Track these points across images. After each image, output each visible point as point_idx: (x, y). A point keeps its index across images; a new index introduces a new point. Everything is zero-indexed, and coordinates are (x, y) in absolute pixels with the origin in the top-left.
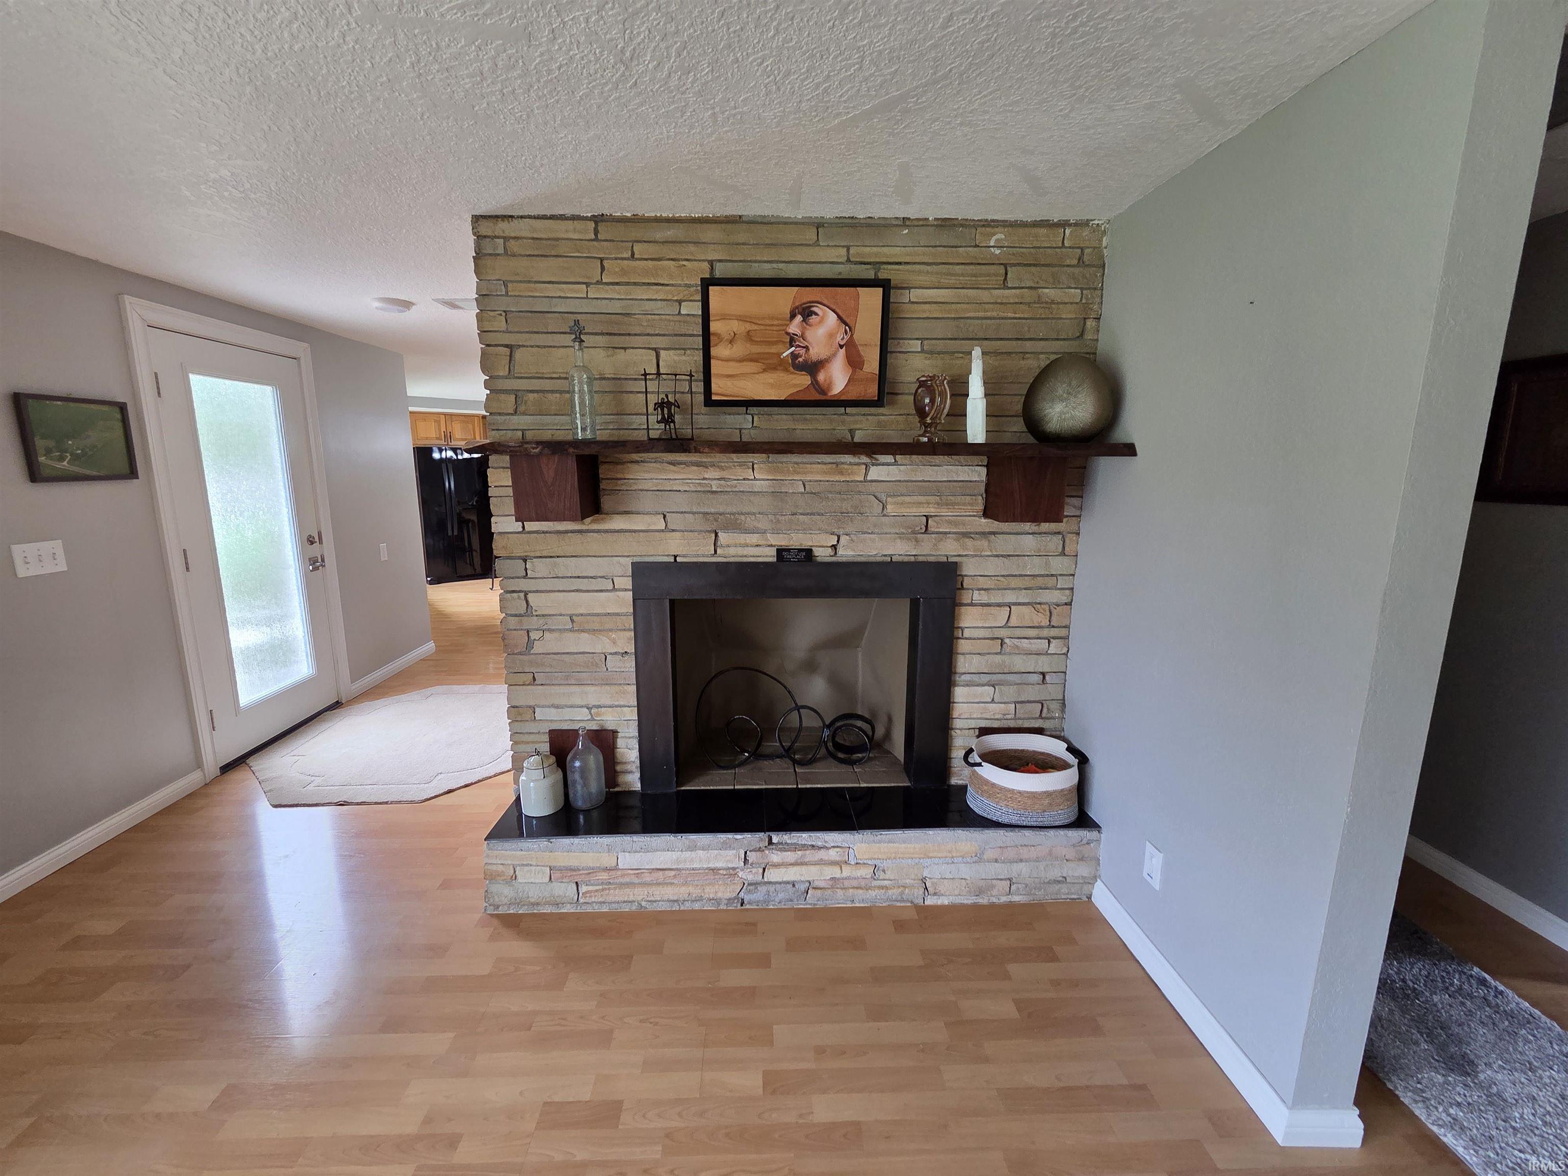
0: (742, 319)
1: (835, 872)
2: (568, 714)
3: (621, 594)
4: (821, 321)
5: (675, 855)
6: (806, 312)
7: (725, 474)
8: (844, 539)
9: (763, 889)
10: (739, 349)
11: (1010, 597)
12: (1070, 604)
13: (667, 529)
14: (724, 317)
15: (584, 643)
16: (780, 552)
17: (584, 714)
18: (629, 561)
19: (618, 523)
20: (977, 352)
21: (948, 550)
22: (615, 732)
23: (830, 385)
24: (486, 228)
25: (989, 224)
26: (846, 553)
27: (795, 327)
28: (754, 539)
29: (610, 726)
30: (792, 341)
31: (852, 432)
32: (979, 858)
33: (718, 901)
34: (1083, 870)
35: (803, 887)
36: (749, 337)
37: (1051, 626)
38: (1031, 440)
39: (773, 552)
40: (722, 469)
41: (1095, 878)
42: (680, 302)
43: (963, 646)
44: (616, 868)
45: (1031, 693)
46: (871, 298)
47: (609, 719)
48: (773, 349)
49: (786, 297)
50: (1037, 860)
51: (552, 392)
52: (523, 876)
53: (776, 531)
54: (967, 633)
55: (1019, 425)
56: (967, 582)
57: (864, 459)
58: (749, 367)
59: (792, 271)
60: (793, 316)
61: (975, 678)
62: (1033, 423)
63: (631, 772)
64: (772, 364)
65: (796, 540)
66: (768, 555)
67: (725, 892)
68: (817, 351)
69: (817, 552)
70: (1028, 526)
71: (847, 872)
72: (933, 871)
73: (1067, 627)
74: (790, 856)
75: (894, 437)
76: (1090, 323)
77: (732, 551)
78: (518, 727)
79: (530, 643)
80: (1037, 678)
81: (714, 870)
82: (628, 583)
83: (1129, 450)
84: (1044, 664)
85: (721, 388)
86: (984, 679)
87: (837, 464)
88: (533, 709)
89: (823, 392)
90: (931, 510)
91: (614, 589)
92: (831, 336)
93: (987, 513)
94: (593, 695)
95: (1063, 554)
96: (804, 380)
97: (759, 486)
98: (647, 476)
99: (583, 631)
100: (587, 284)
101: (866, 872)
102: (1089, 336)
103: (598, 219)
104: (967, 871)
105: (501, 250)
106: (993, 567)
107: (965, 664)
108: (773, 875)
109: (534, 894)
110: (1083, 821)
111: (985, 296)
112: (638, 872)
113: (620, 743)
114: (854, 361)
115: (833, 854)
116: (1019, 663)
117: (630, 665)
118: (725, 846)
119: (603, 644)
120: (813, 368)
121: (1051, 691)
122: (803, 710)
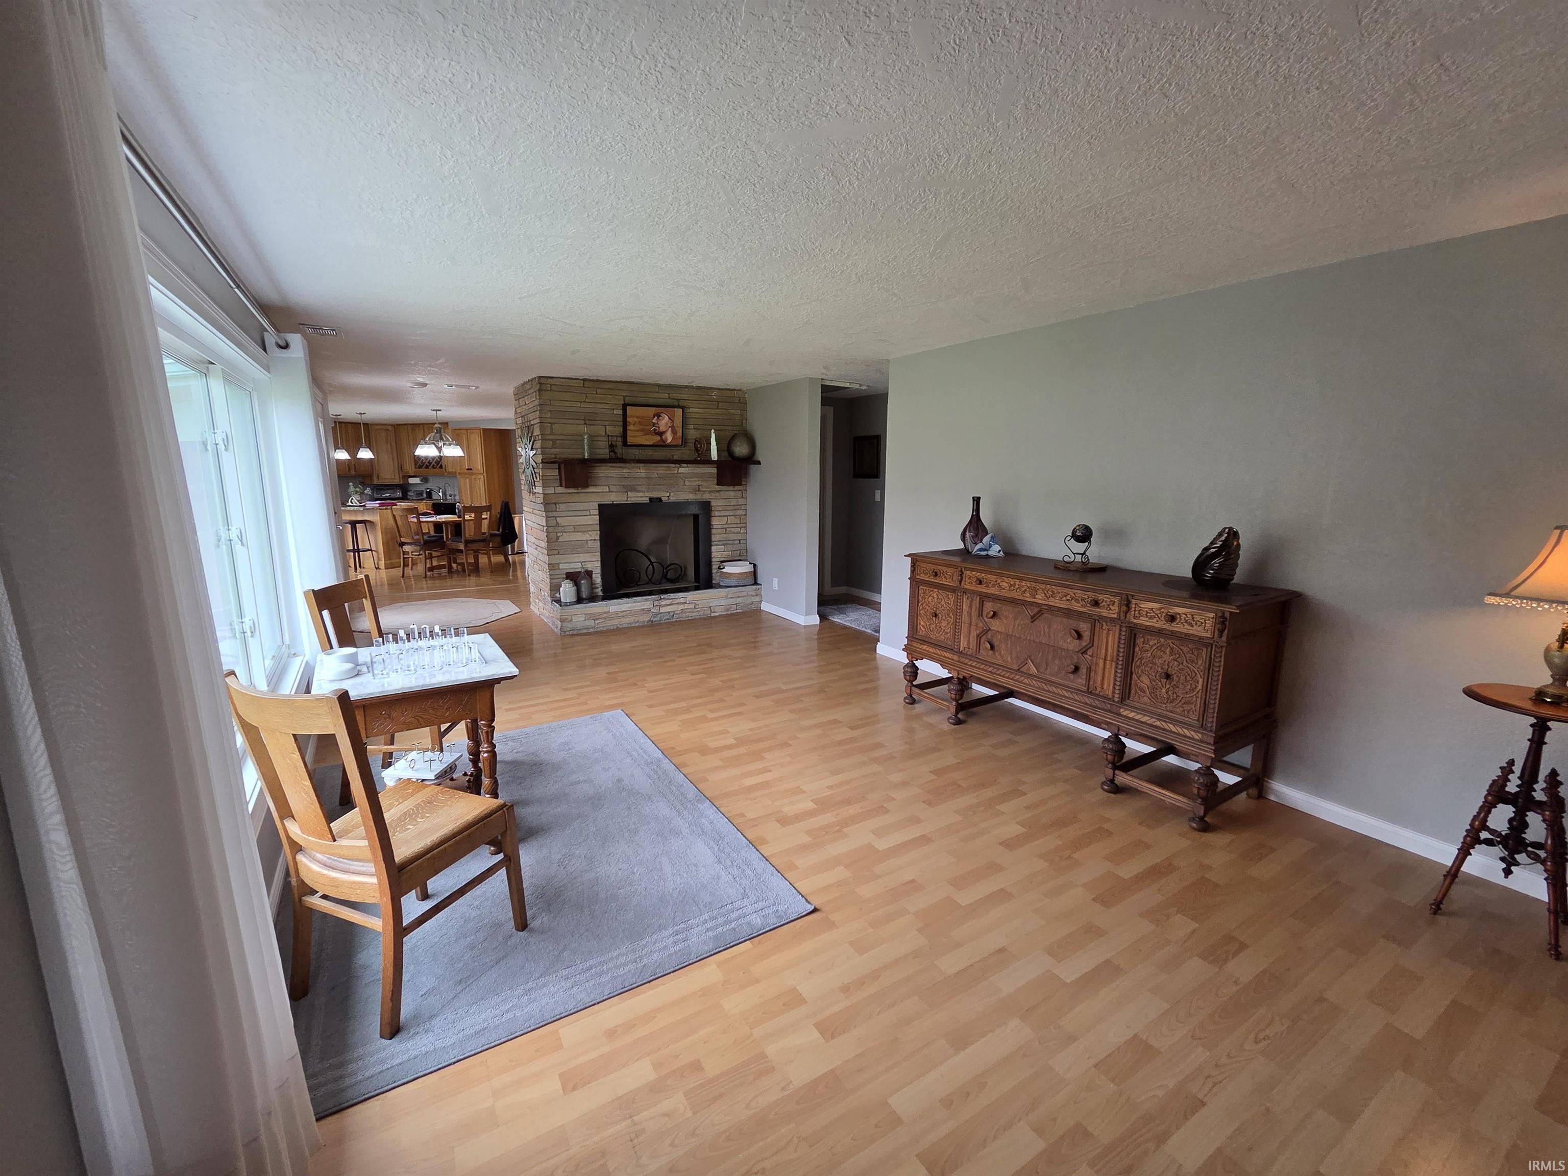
0: (637, 417)
1: (681, 607)
2: (572, 566)
3: (593, 516)
4: (664, 419)
5: (629, 605)
6: (659, 416)
7: (629, 471)
8: (672, 494)
9: (659, 616)
10: (636, 428)
11: (727, 513)
12: (746, 515)
13: (610, 491)
14: (632, 416)
15: (579, 536)
16: (651, 499)
17: (579, 565)
18: (597, 504)
19: (591, 489)
20: (713, 431)
21: (706, 497)
22: (592, 571)
23: (666, 439)
24: (542, 381)
25: (711, 388)
26: (672, 499)
27: (654, 421)
28: (641, 494)
29: (590, 569)
30: (654, 424)
31: (673, 456)
32: (726, 597)
33: (644, 622)
34: (757, 599)
35: (672, 614)
36: (640, 423)
37: (740, 523)
38: (730, 459)
39: (648, 499)
40: (629, 469)
41: (761, 601)
42: (613, 409)
43: (713, 531)
44: (609, 612)
45: (737, 547)
46: (678, 412)
47: (589, 567)
48: (648, 427)
49: (652, 411)
50: (744, 596)
51: (566, 440)
52: (575, 619)
53: (648, 491)
54: (714, 527)
55: (726, 454)
56: (713, 509)
57: (677, 465)
58: (641, 433)
59: (651, 401)
60: (654, 417)
61: (718, 543)
62: (731, 453)
63: (598, 588)
64: (648, 433)
65: (655, 495)
66: (646, 500)
67: (646, 618)
68: (662, 429)
69: (663, 499)
70: (731, 488)
71: (686, 606)
72: (713, 603)
73: (746, 523)
74: (668, 602)
75: (686, 458)
76: (744, 421)
77: (633, 499)
78: (552, 572)
79: (558, 538)
80: (738, 542)
81: (643, 610)
82: (597, 512)
83: (759, 463)
84: (740, 537)
85: (630, 440)
86: (721, 543)
87: (668, 467)
88: (558, 564)
89: (664, 442)
90: (700, 483)
91: (590, 515)
92: (667, 424)
93: (719, 483)
94: (583, 557)
95: (742, 497)
96: (658, 438)
97: (643, 475)
98: (600, 471)
99: (578, 532)
100: (581, 402)
101: (692, 606)
102: (744, 425)
103: (584, 380)
104: (723, 602)
105: (549, 389)
106: (721, 503)
107: (714, 538)
108: (663, 610)
109: (579, 626)
110: (756, 583)
111: (713, 411)
112: (617, 613)
113: (594, 576)
114: (674, 432)
115: (682, 600)
116: (732, 537)
117: (598, 544)
118: (647, 600)
119: (586, 537)
120: (661, 434)
121: (742, 546)
122: (654, 564)
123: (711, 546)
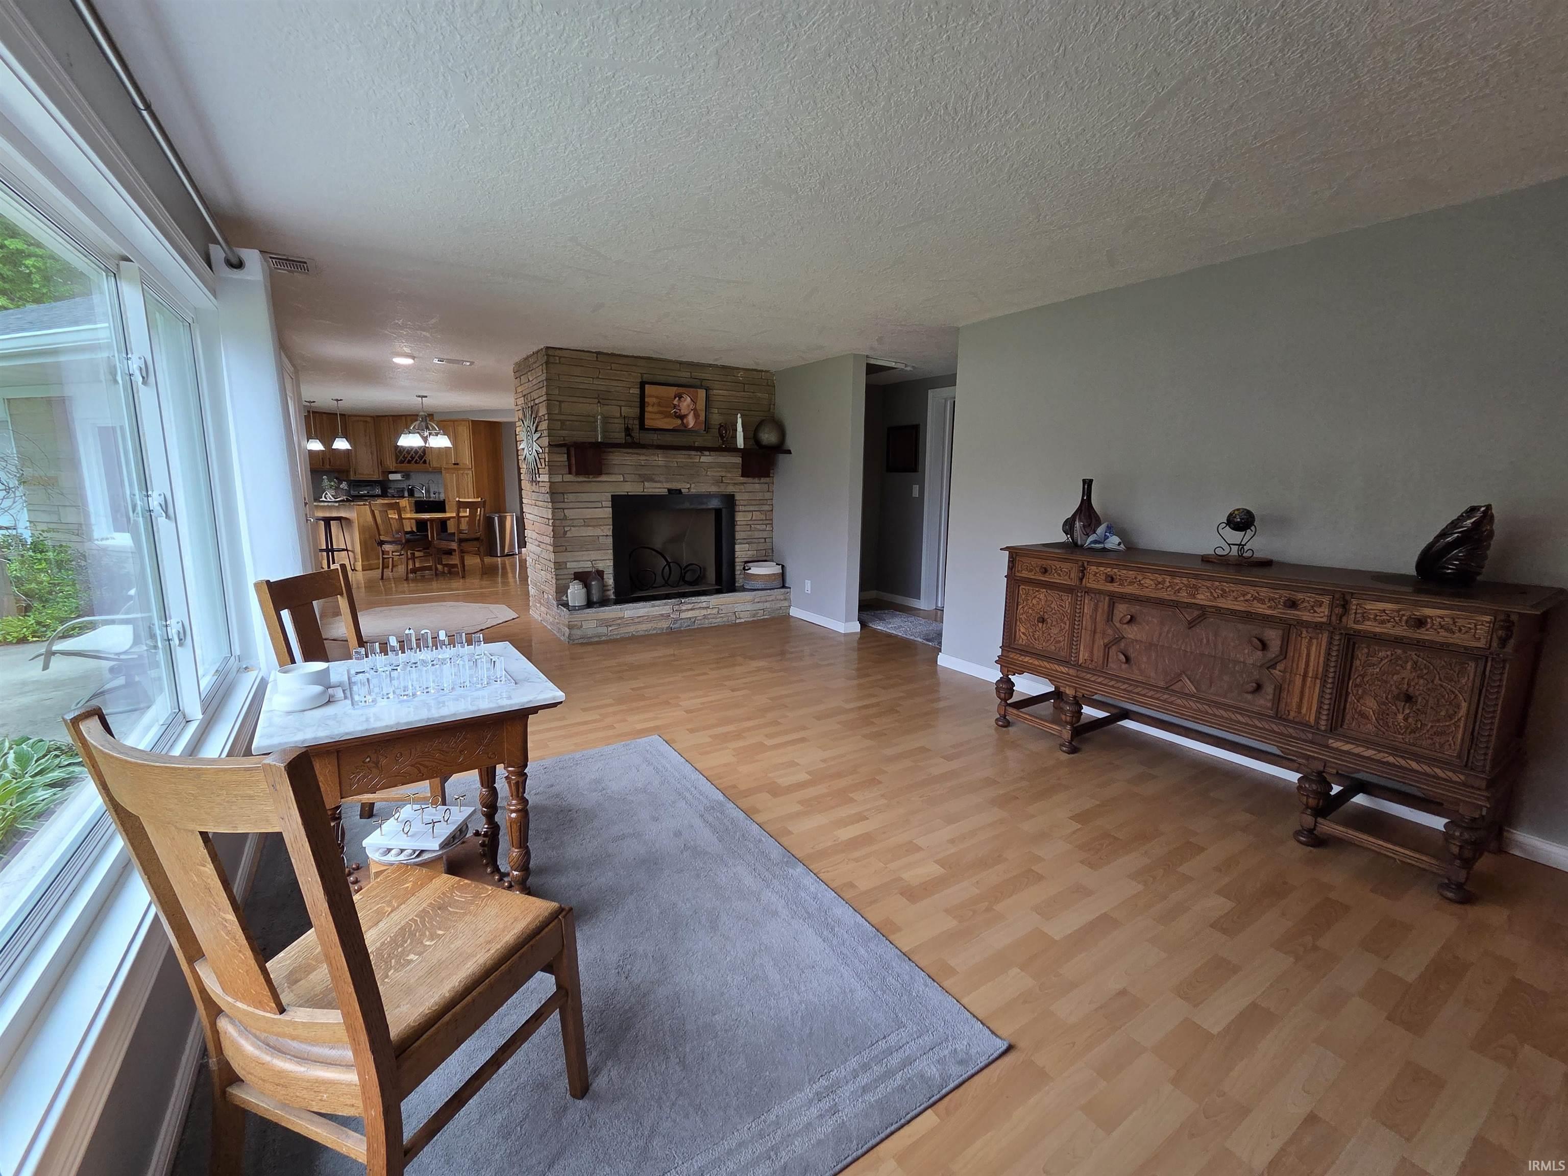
0: (657, 397)
1: (704, 612)
2: (582, 564)
3: (605, 509)
4: (685, 400)
5: (646, 610)
6: (680, 397)
7: (647, 458)
8: (693, 486)
9: (679, 622)
10: (655, 409)
11: (752, 508)
12: (772, 510)
13: (625, 481)
14: (650, 396)
15: (590, 532)
16: (669, 490)
17: (589, 564)
18: (609, 496)
19: (604, 478)
20: (739, 415)
21: (730, 489)
22: (603, 571)
23: (688, 422)
24: (551, 352)
25: (738, 368)
26: (693, 491)
27: (676, 402)
28: (659, 485)
29: (601, 569)
30: (675, 406)
31: (694, 442)
32: (753, 602)
33: (663, 629)
34: (786, 604)
35: (693, 620)
36: (659, 405)
37: (766, 520)
38: (756, 447)
39: (666, 490)
40: (646, 456)
41: (790, 606)
42: (630, 388)
43: (737, 528)
44: (623, 618)
45: (761, 547)
46: (702, 393)
47: (600, 566)
48: (669, 410)
49: (673, 390)
50: (772, 600)
51: (577, 421)
52: (585, 625)
53: (667, 482)
54: (738, 523)
55: (752, 442)
56: (737, 503)
57: (699, 453)
58: (657, 416)
59: (671, 380)
60: (675, 398)
61: (742, 541)
62: (757, 442)
63: (608, 590)
64: (667, 415)
65: (675, 486)
66: (664, 492)
67: (665, 624)
68: (684, 412)
69: (683, 490)
70: (756, 480)
71: (709, 611)
72: (738, 608)
73: (772, 520)
74: (690, 606)
75: (709, 445)
76: (772, 406)
77: (650, 490)
78: (558, 572)
79: (565, 532)
80: (763, 540)
81: (662, 615)
82: (610, 504)
83: (789, 452)
84: (765, 535)
85: (648, 423)
86: (745, 541)
87: (689, 455)
88: (566, 563)
89: (686, 427)
90: (723, 474)
91: (602, 507)
92: (689, 406)
93: (743, 475)
94: (594, 555)
95: (768, 491)
96: (679, 422)
97: (660, 463)
98: (613, 457)
99: (589, 526)
100: (593, 378)
101: (715, 611)
102: (771, 410)
103: (598, 353)
104: (749, 607)
105: (558, 361)
106: (746, 496)
107: (739, 535)
108: (683, 615)
109: (590, 633)
110: (784, 587)
111: (738, 394)
112: (632, 618)
113: (605, 576)
114: (696, 416)
115: (704, 605)
116: (757, 534)
117: (610, 540)
118: (666, 604)
119: (598, 531)
120: (682, 417)
121: (768, 545)
122: (671, 564)
123: (734, 544)
